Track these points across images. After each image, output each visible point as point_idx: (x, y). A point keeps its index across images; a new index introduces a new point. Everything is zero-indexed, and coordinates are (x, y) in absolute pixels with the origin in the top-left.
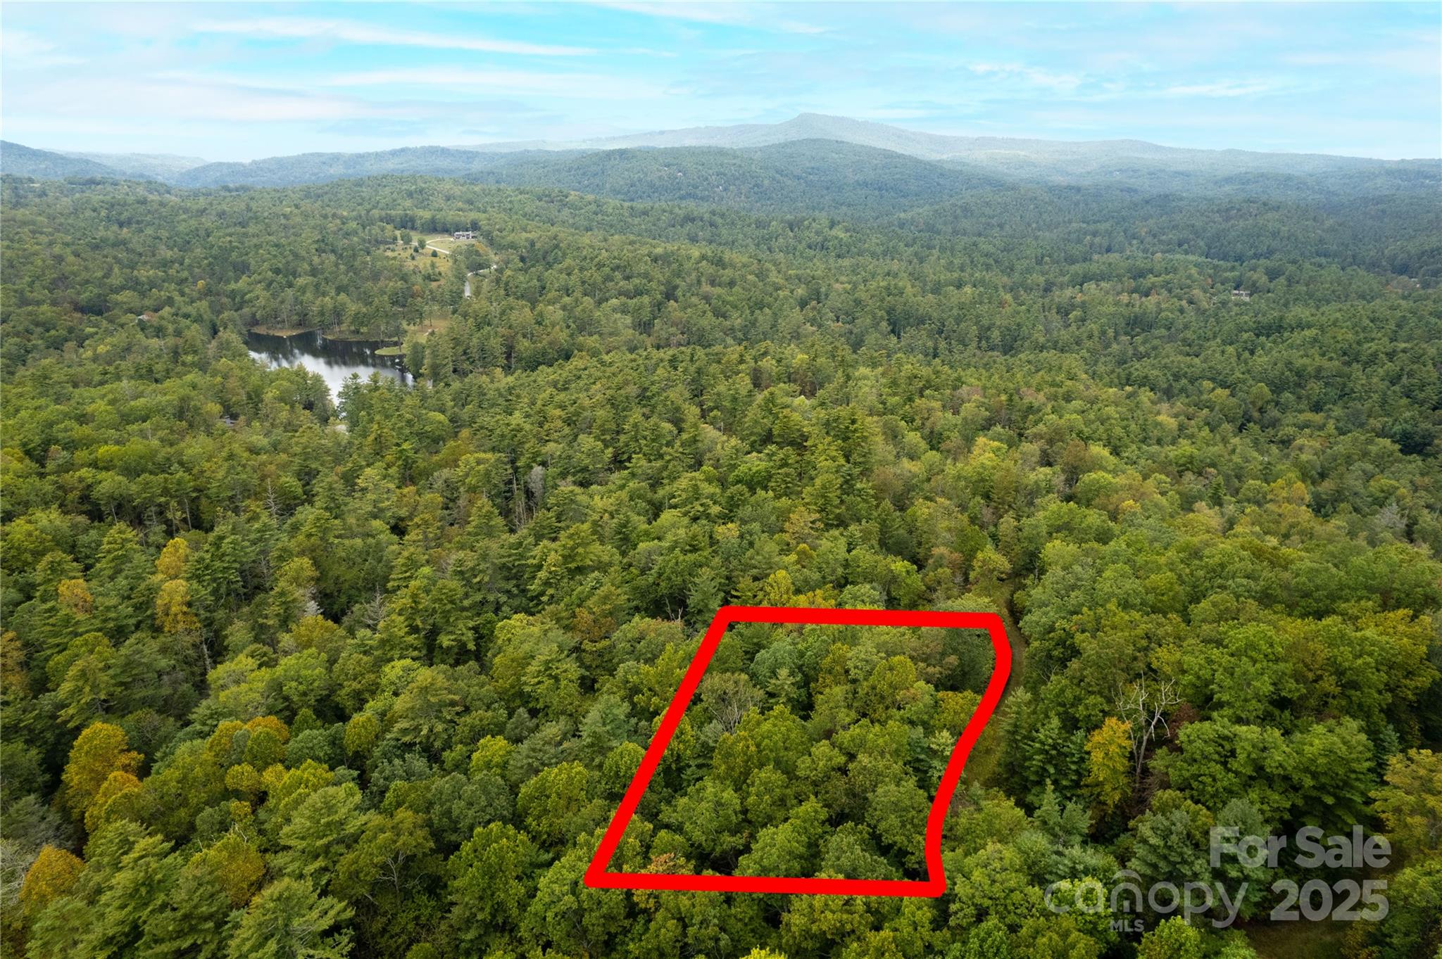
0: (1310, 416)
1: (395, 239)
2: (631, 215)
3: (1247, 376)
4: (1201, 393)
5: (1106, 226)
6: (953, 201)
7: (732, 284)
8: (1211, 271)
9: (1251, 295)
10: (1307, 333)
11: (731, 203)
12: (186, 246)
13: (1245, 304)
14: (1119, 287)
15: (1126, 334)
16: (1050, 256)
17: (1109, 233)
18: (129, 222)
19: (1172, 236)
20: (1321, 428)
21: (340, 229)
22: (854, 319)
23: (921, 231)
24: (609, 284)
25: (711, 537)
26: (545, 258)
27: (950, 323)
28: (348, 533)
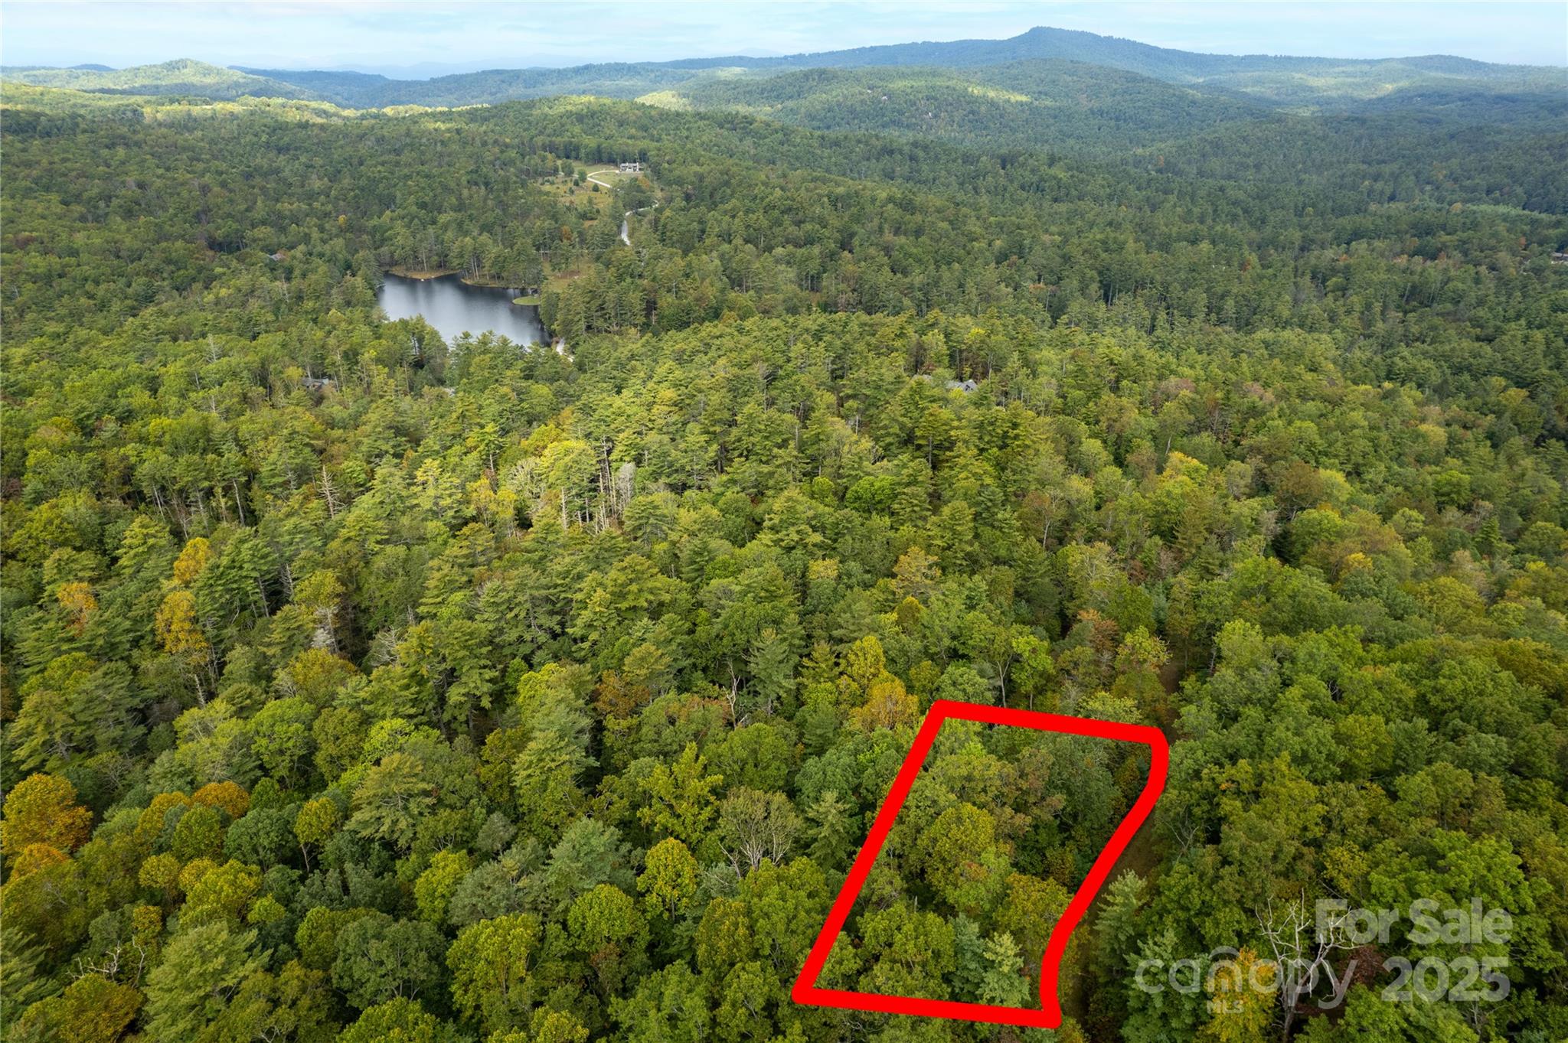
1: (556, 170)
2: (822, 146)
3: (1555, 372)
4: (1487, 393)
5: (1394, 167)
6: (1202, 135)
7: (918, 232)
8: (1527, 228)
11: (941, 132)
12: (334, 177)
14: (1398, 248)
15: (1399, 308)
16: (1313, 206)
17: (1395, 177)
18: (287, 149)
19: (1481, 181)
21: (498, 158)
22: (1060, 279)
23: (1160, 171)
24: (777, 230)
25: (803, 575)
26: (711, 196)
27: (1176, 290)
28: (394, 537)
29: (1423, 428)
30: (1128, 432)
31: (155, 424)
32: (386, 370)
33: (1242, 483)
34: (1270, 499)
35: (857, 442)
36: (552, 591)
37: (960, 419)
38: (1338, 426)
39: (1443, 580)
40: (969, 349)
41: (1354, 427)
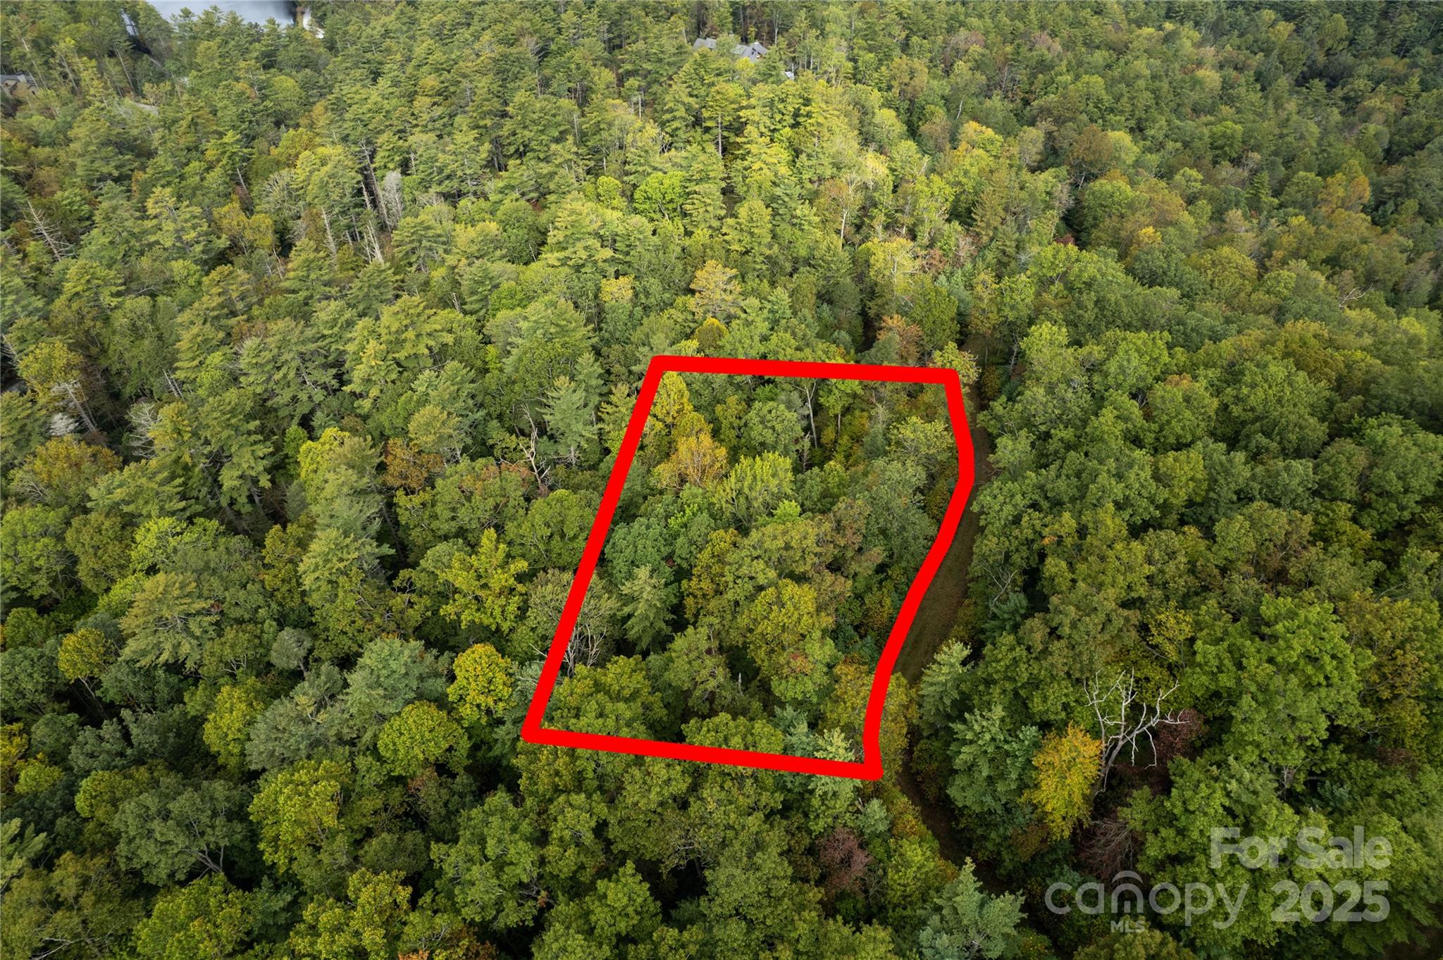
0: (1391, 62)
4: (1258, 28)
20: (1402, 80)
25: (596, 297)
28: (134, 286)
29: (1201, 73)
30: (920, 100)
32: (94, 63)
33: (1034, 150)
34: (1063, 170)
35: (641, 129)
36: (320, 343)
37: (749, 96)
38: (1123, 78)
39: (1223, 248)
41: (1138, 77)
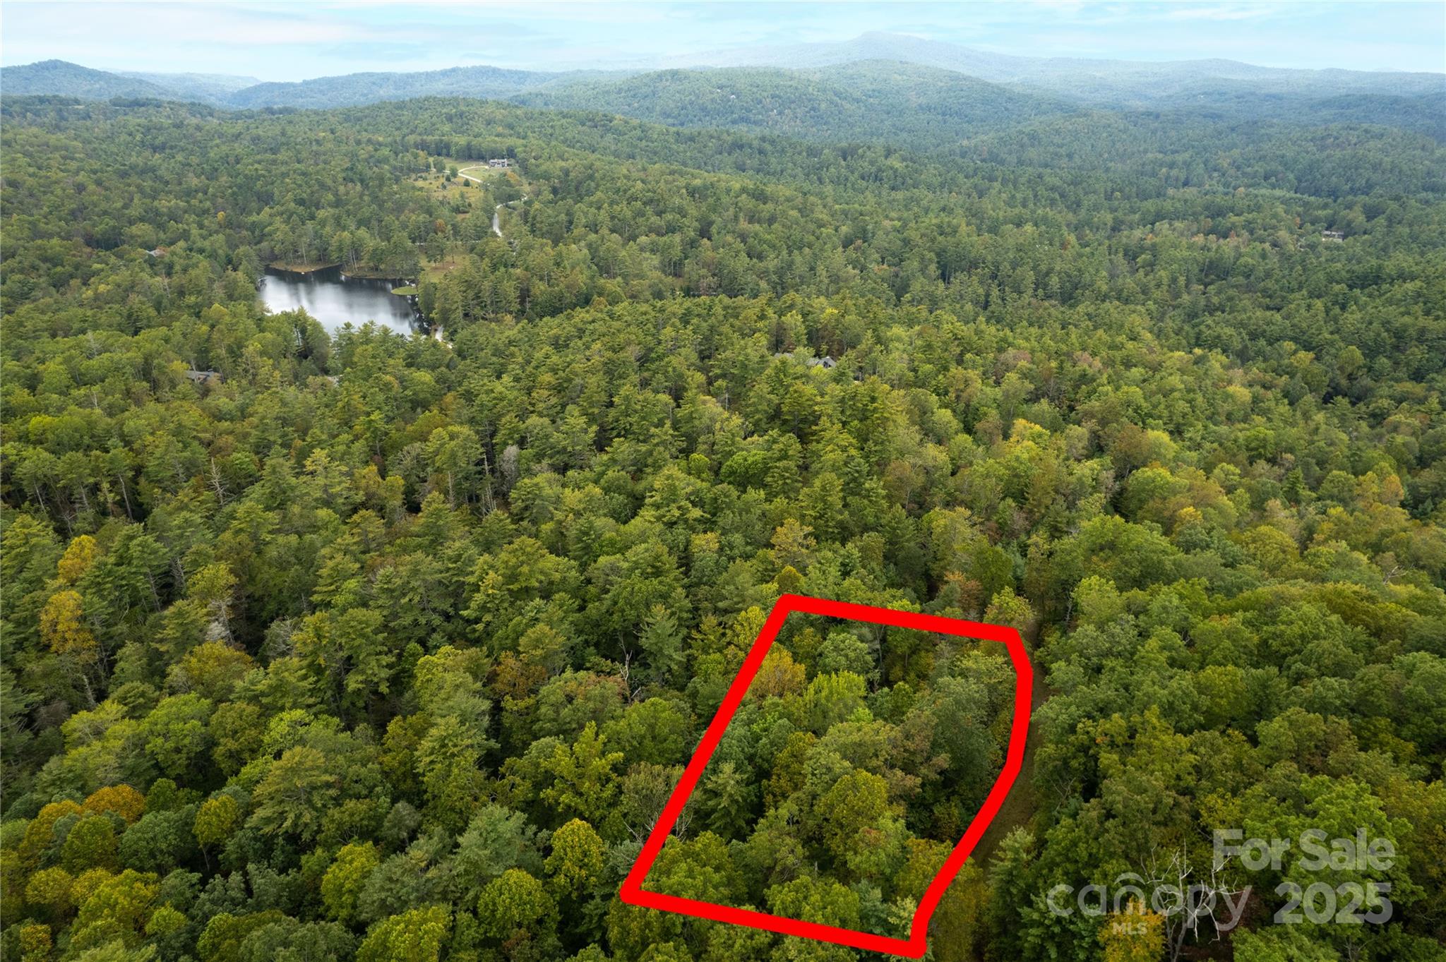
0: (1409, 386)
1: (428, 166)
2: (677, 141)
3: (1336, 337)
4: (1281, 356)
5: (1186, 156)
6: (1019, 128)
7: (771, 220)
8: (1300, 209)
9: (1344, 237)
10: (1409, 286)
11: (786, 128)
12: (213, 175)
13: (1338, 248)
14: (1195, 227)
15: (1200, 281)
16: (1121, 191)
17: (1187, 165)
18: (162, 148)
19: (1259, 168)
20: (1422, 401)
21: (371, 157)
22: (901, 261)
23: (983, 161)
24: (640, 220)
25: (686, 549)
26: (577, 189)
27: (1006, 267)
28: (286, 527)
29: (1231, 389)
30: (974, 402)
31: (37, 422)
32: (271, 361)
33: (1080, 445)
34: (1107, 459)
35: (727, 419)
36: (444, 575)
37: (822, 395)
38: (1160, 390)
39: (1263, 529)
40: (825, 328)
41: (1172, 390)
